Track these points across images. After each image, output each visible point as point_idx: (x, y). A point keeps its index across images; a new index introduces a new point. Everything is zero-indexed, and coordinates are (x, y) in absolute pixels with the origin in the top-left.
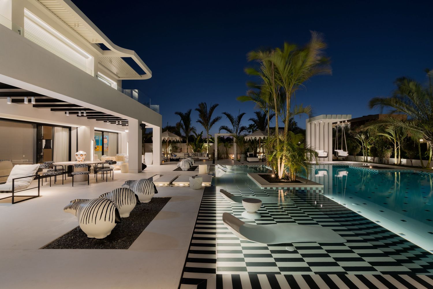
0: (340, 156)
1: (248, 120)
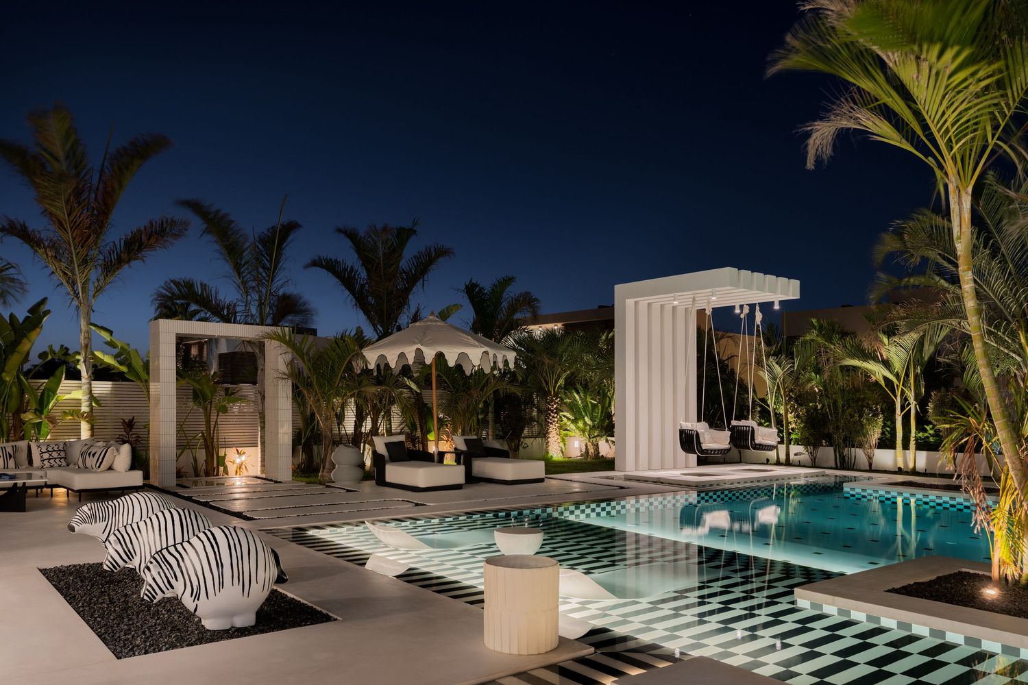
0: (760, 445)
1: (306, 267)
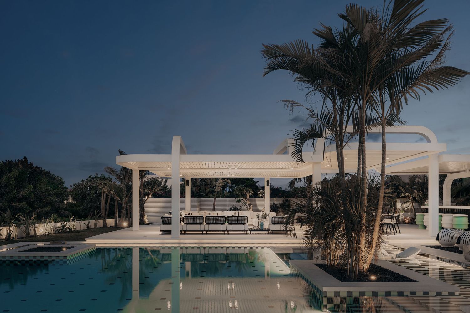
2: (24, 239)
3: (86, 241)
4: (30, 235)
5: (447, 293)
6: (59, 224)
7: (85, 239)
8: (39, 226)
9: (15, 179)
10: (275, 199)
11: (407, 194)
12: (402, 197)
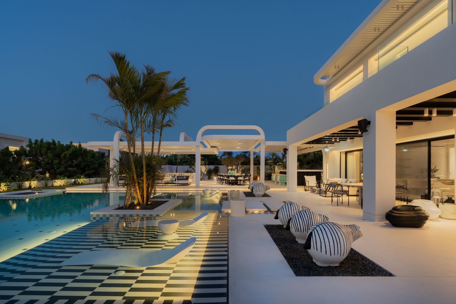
2: (51, 188)
3: (66, 189)
4: (48, 186)
5: (156, 215)
6: (73, 180)
7: (65, 188)
8: (58, 181)
9: (70, 154)
10: (211, 166)
11: (280, 163)
12: (278, 165)
